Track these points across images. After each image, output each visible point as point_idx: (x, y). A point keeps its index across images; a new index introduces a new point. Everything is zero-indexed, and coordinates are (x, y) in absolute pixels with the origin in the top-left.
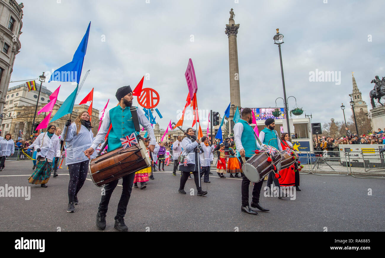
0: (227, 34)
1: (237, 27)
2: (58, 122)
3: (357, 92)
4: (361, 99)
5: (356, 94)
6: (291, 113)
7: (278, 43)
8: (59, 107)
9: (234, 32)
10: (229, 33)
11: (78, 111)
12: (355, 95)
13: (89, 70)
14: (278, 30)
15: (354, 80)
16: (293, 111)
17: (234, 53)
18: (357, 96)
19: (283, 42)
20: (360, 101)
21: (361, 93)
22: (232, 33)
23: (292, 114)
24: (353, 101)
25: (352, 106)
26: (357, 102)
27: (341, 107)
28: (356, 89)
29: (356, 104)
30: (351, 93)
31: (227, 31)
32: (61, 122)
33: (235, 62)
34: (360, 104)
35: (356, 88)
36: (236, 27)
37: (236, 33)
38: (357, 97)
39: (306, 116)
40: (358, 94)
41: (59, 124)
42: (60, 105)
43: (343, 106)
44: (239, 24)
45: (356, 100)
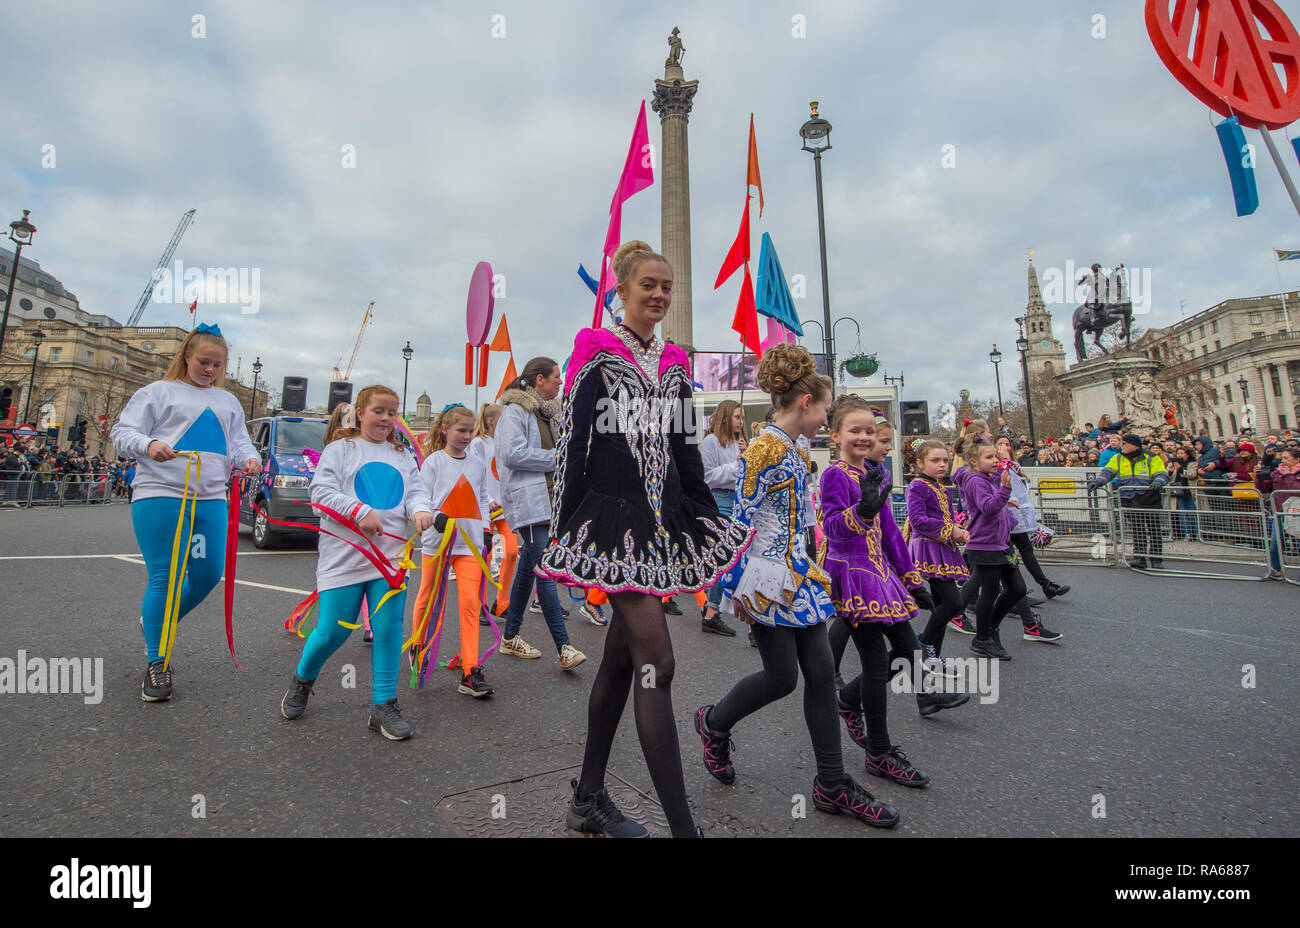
0: (656, 111)
1: (691, 90)
2: (84, 382)
3: (1040, 311)
4: (1050, 332)
5: (1037, 318)
6: (842, 369)
7: (813, 147)
8: (84, 334)
9: (680, 107)
10: (666, 108)
11: (154, 347)
12: (1032, 320)
13: (193, 211)
14: (814, 105)
15: (1032, 276)
16: (848, 362)
17: (679, 174)
18: (1037, 323)
19: (829, 147)
20: (1047, 339)
21: (1049, 316)
22: (673, 107)
23: (845, 371)
24: (1025, 337)
25: (1023, 352)
26: (1036, 342)
27: (991, 354)
28: (1036, 302)
29: (1034, 346)
30: (1022, 313)
31: (659, 101)
32: (93, 385)
33: (679, 202)
34: (1047, 348)
35: (1038, 300)
36: (685, 88)
37: (686, 108)
38: (1037, 327)
39: (886, 379)
40: (1041, 319)
41: (88, 390)
42: (90, 325)
43: (995, 353)
44: (698, 82)
45: (1034, 336)
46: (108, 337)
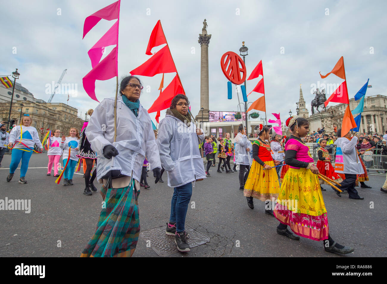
0: (200, 43)
1: (209, 37)
2: (36, 119)
3: (302, 101)
4: (305, 107)
5: (302, 103)
6: (249, 116)
7: (243, 54)
8: (35, 105)
9: (206, 42)
10: (202, 42)
11: (56, 109)
12: (300, 103)
13: (66, 70)
14: (243, 42)
15: (301, 91)
16: (251, 114)
17: (206, 61)
18: (302, 104)
19: (247, 55)
20: (304, 108)
21: (305, 102)
22: (204, 42)
24: (298, 108)
25: (298, 112)
26: (301, 109)
27: (289, 112)
28: (302, 99)
29: (301, 110)
30: (298, 101)
31: (200, 40)
32: (38, 119)
33: (206, 69)
34: (304, 111)
35: (302, 98)
36: (208, 37)
37: (208, 42)
38: (302, 105)
39: (261, 119)
40: (303, 103)
41: (37, 121)
42: (37, 102)
43: (290, 112)
44: (211, 35)
45: (301, 108)
46: (42, 106)
